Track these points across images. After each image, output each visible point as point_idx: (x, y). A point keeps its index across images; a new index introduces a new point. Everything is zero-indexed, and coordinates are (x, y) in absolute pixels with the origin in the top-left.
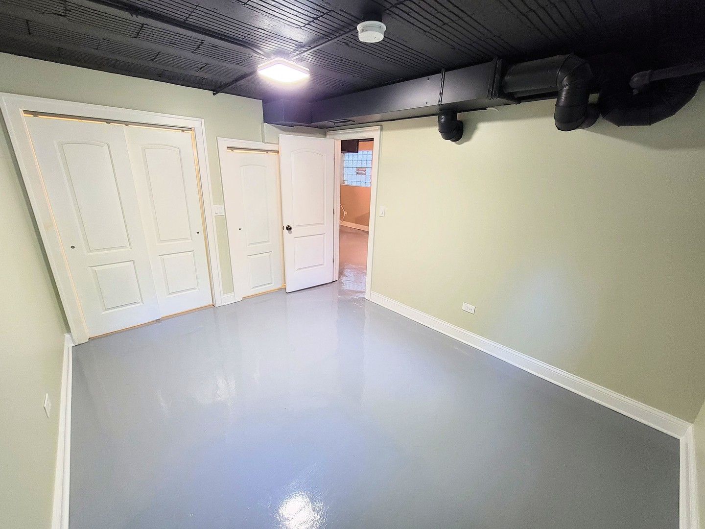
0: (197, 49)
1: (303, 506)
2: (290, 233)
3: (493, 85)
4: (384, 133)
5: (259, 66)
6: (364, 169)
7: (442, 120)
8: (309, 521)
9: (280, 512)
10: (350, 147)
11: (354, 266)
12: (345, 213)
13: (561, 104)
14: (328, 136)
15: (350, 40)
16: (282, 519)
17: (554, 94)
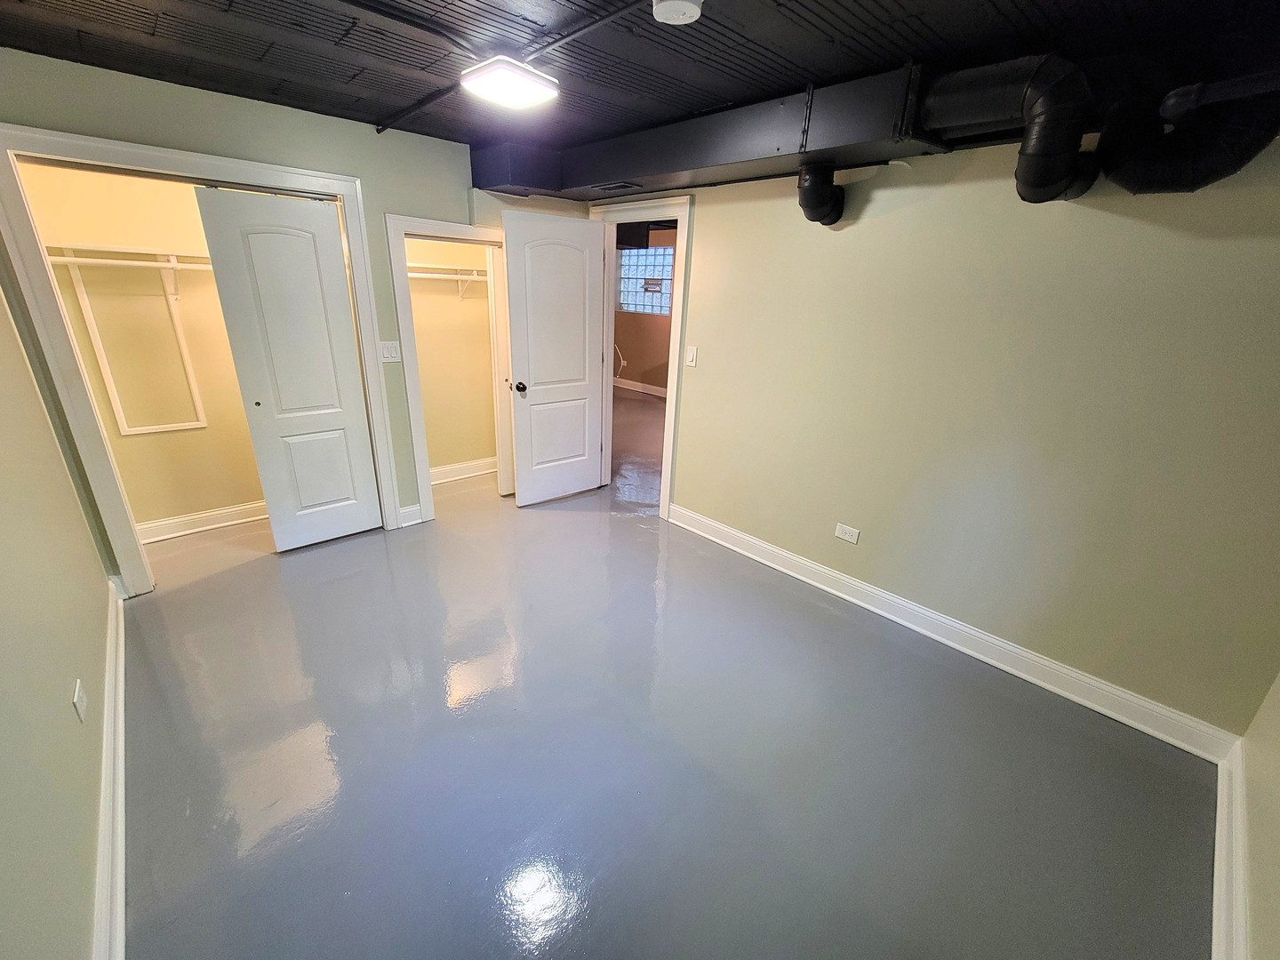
0: (345, 36)
1: (547, 879)
2: (524, 397)
3: (903, 117)
4: (698, 209)
5: (463, 73)
6: (658, 282)
7: (807, 184)
8: (558, 905)
9: (507, 889)
10: (633, 236)
11: (638, 459)
12: (624, 363)
13: (1030, 150)
14: (592, 217)
15: (634, 19)
16: (510, 902)
17: (1017, 134)
